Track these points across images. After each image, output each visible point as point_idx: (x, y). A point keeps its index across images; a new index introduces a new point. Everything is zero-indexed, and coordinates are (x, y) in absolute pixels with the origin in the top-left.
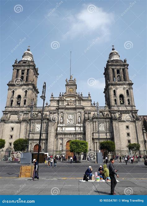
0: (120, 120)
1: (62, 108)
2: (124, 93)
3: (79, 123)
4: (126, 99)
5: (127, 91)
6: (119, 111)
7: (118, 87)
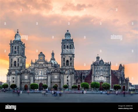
0: (64, 74)
1: (37, 68)
2: (69, 59)
3: (45, 75)
4: (69, 63)
5: (71, 58)
6: (65, 69)
7: (66, 56)
